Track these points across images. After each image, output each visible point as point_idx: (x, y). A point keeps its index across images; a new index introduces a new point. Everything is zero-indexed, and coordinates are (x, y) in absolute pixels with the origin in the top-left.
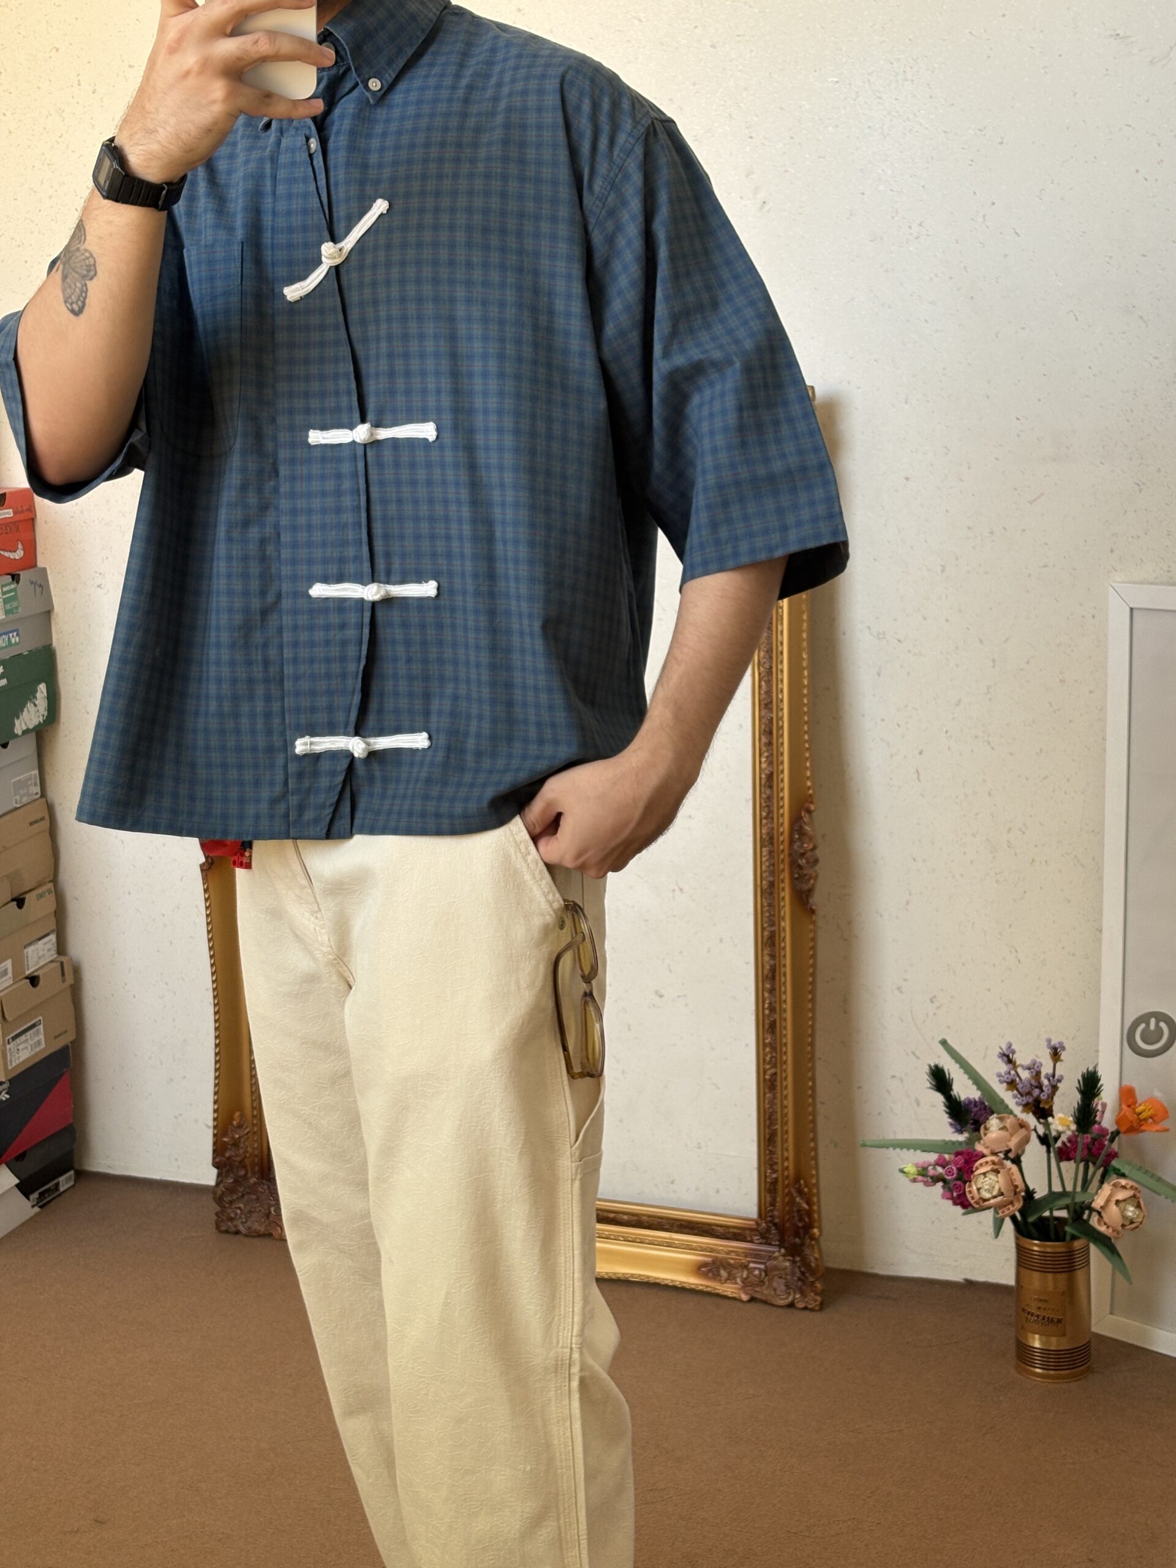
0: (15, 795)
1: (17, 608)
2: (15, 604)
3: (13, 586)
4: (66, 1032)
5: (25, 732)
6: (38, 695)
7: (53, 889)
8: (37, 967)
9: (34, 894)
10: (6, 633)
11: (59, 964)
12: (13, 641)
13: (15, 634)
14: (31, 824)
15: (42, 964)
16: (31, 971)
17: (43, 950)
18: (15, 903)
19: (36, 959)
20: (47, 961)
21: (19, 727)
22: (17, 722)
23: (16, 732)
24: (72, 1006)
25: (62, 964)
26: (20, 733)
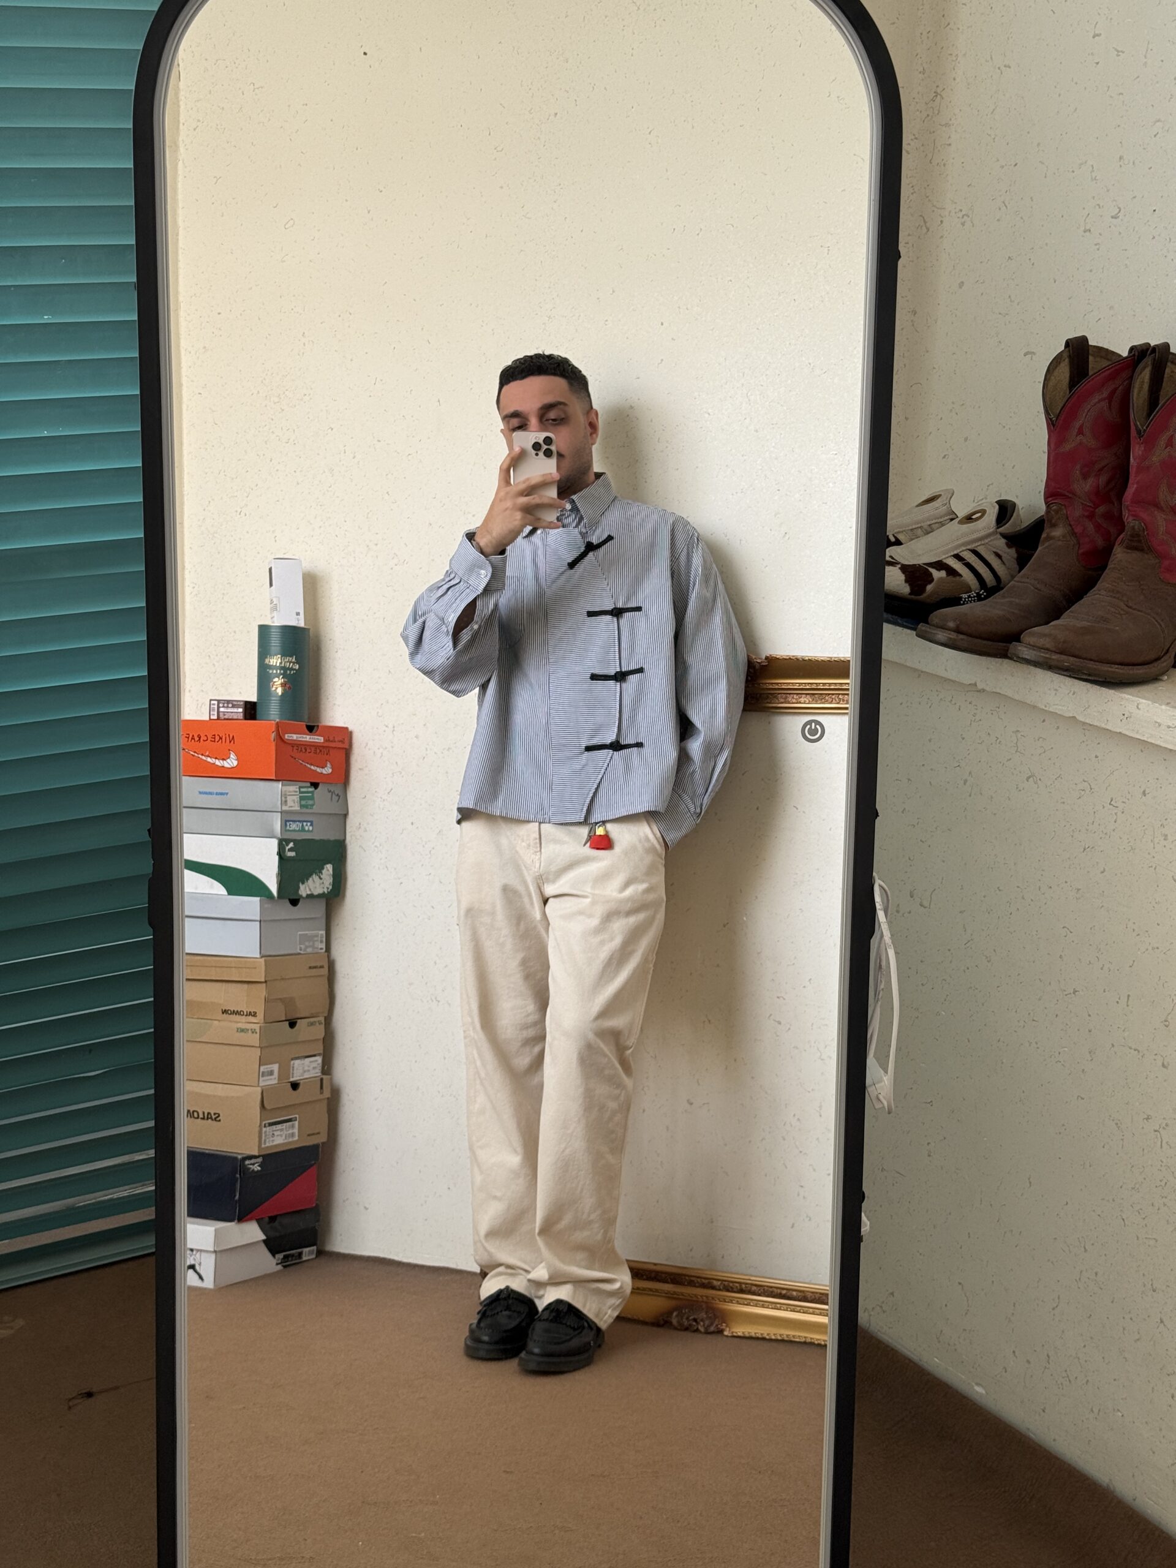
0: (300, 944)
1: (313, 805)
2: (310, 802)
3: (312, 789)
4: (318, 1133)
5: (311, 896)
6: (324, 871)
7: (323, 1021)
8: (302, 1078)
9: (303, 1020)
10: (302, 822)
11: (319, 1078)
12: (307, 828)
13: (309, 824)
14: (310, 968)
15: (306, 1076)
16: (298, 1078)
17: (309, 1067)
18: (288, 1022)
19: (301, 1071)
20: (311, 1076)
21: (304, 890)
22: (302, 887)
23: (300, 893)
24: (327, 1115)
25: (322, 1080)
26: (304, 895)
